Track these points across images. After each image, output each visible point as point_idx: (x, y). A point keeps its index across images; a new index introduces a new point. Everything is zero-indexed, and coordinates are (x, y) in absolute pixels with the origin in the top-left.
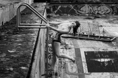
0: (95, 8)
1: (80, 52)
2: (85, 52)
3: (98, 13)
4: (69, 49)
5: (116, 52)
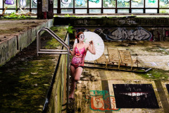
0: (131, 33)
1: (107, 84)
2: (114, 85)
3: (134, 39)
4: (95, 81)
5: (151, 85)
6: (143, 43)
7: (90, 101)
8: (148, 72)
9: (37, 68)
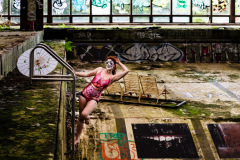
0: (153, 51)
2: (133, 125)
3: (158, 60)
4: (107, 119)
5: (186, 125)
6: (172, 65)
7: (100, 148)
8: (181, 106)
9: (33, 101)
